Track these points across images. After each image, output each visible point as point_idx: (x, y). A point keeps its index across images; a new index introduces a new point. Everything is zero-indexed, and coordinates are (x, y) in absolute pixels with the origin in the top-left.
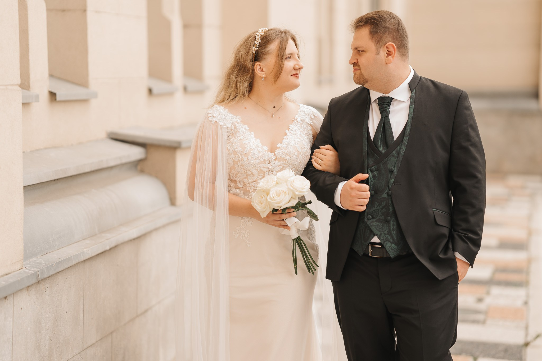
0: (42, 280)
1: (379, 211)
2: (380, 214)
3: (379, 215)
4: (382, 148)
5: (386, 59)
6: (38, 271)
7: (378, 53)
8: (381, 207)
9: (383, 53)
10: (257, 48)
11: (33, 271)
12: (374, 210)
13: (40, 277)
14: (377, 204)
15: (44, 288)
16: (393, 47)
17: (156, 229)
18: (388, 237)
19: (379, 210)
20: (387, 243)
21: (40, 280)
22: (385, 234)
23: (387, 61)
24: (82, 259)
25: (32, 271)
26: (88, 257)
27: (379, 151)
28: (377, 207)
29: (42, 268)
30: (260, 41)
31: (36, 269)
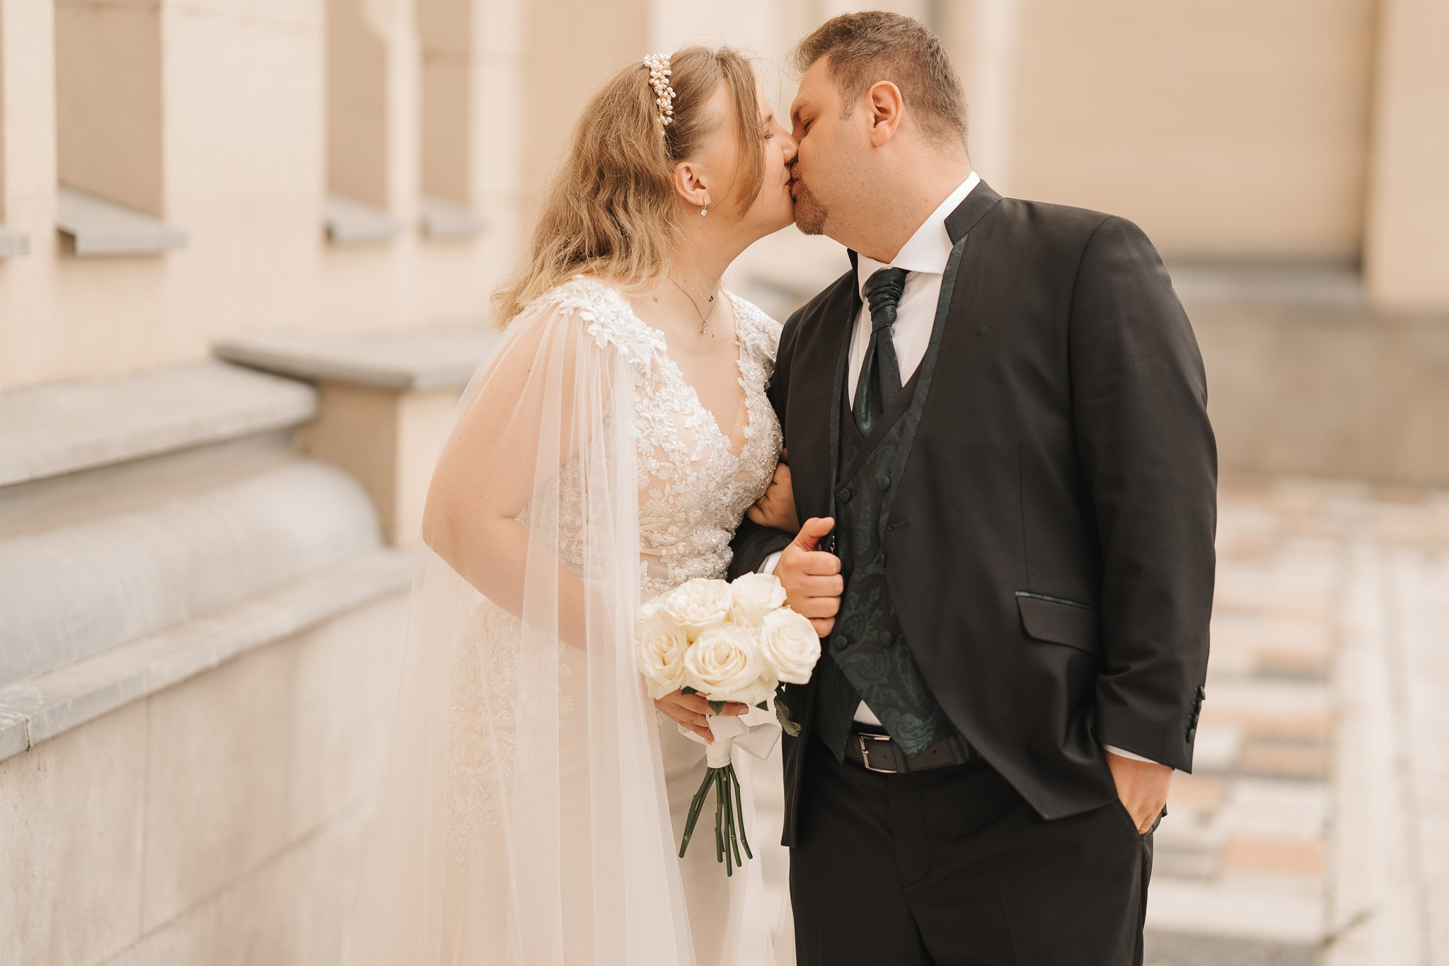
0: (36, 745)
1: (864, 618)
2: (869, 627)
3: (867, 631)
4: (869, 425)
5: (872, 133)
6: (27, 721)
7: (847, 115)
8: (869, 605)
9: (863, 114)
10: (670, 119)
11: (11, 719)
12: (851, 618)
13: (33, 737)
14: (857, 598)
15: (42, 768)
16: (893, 94)
17: (344, 613)
18: (890, 693)
19: (864, 614)
20: (890, 713)
21: (32, 744)
22: (882, 686)
23: (874, 138)
24: (146, 688)
25: (11, 721)
26: (160, 684)
27: (862, 434)
28: (856, 608)
29: (36, 712)
30: (674, 95)
31: (20, 715)
